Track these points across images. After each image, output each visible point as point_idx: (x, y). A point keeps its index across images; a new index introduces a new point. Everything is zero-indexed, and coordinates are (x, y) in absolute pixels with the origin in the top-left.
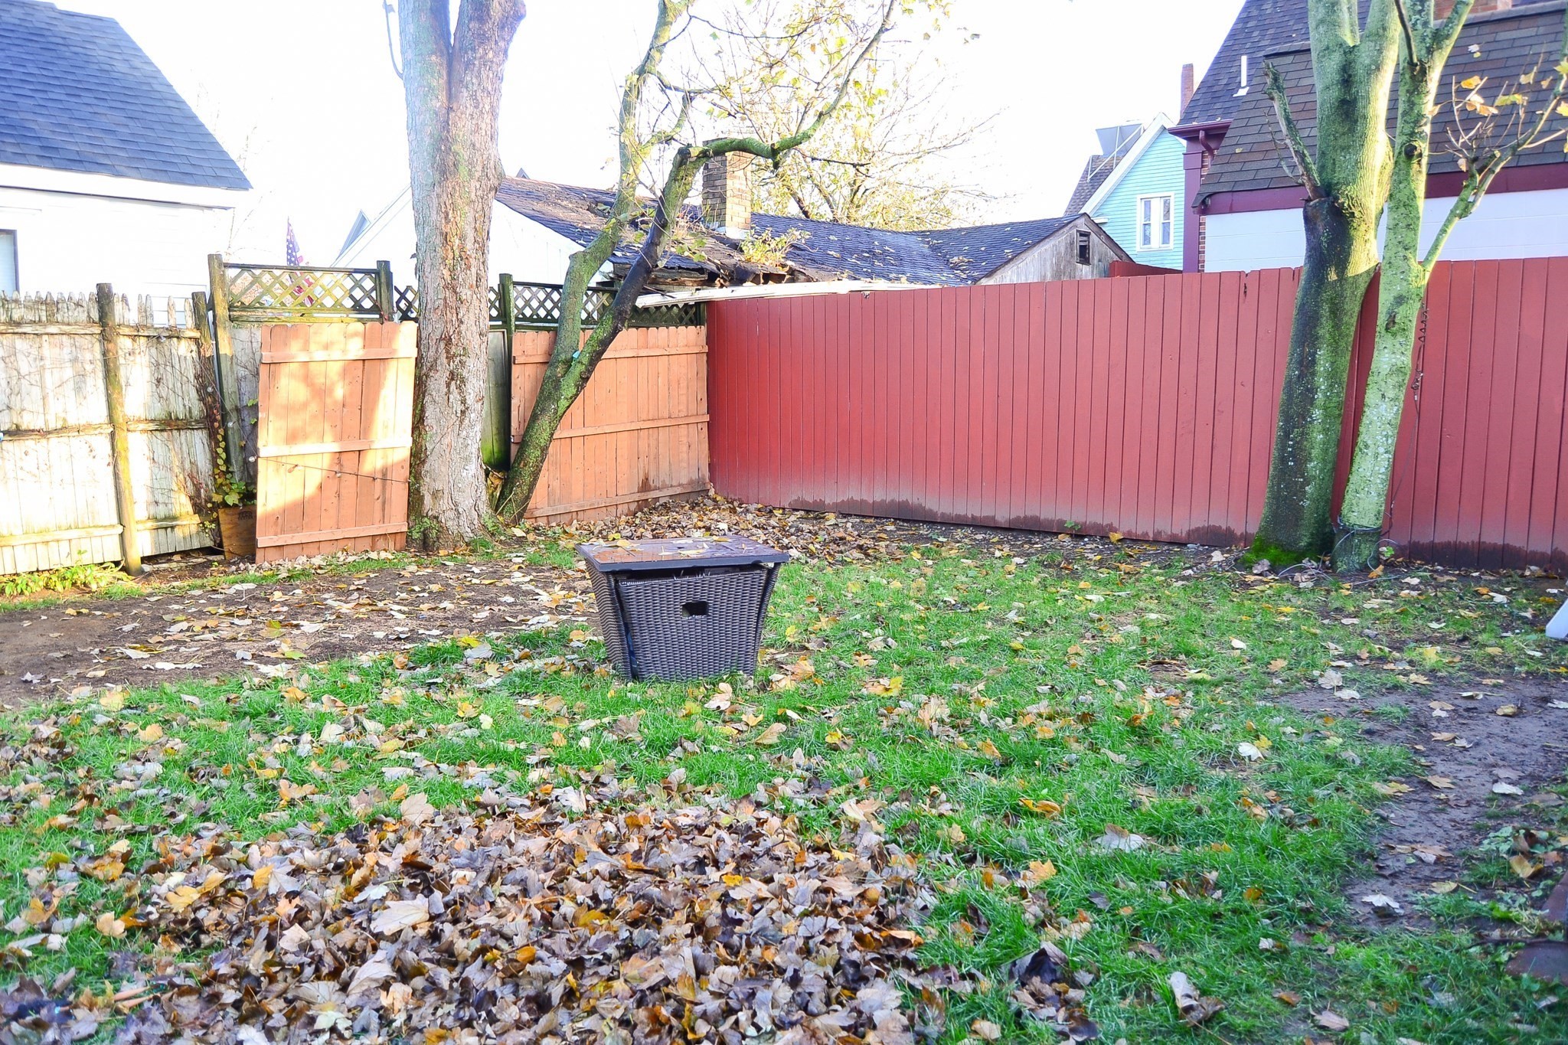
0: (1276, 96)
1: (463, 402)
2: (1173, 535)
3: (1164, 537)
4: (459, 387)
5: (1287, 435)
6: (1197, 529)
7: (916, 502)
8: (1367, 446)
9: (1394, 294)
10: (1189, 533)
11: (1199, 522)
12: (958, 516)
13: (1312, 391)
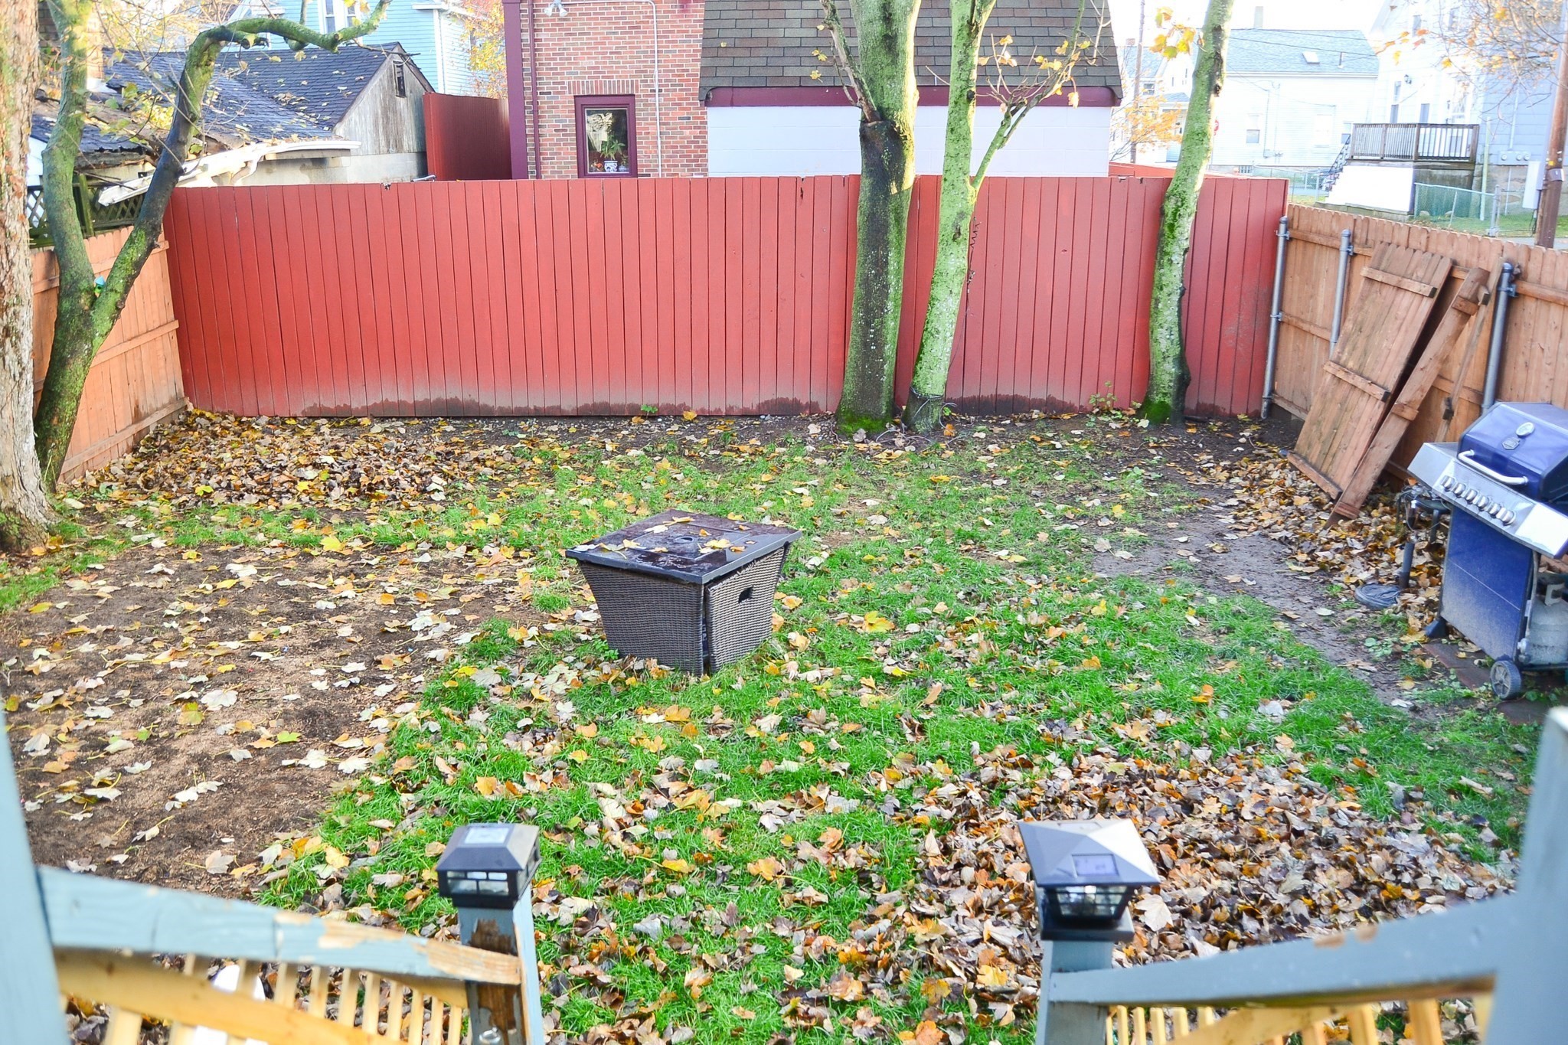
0: (835, 26)
1: (20, 362)
2: (744, 409)
3: (736, 412)
4: (14, 345)
5: (868, 324)
6: (767, 402)
7: (467, 398)
8: (938, 332)
9: (957, 210)
10: (759, 406)
11: (768, 395)
12: (519, 409)
13: (886, 287)
